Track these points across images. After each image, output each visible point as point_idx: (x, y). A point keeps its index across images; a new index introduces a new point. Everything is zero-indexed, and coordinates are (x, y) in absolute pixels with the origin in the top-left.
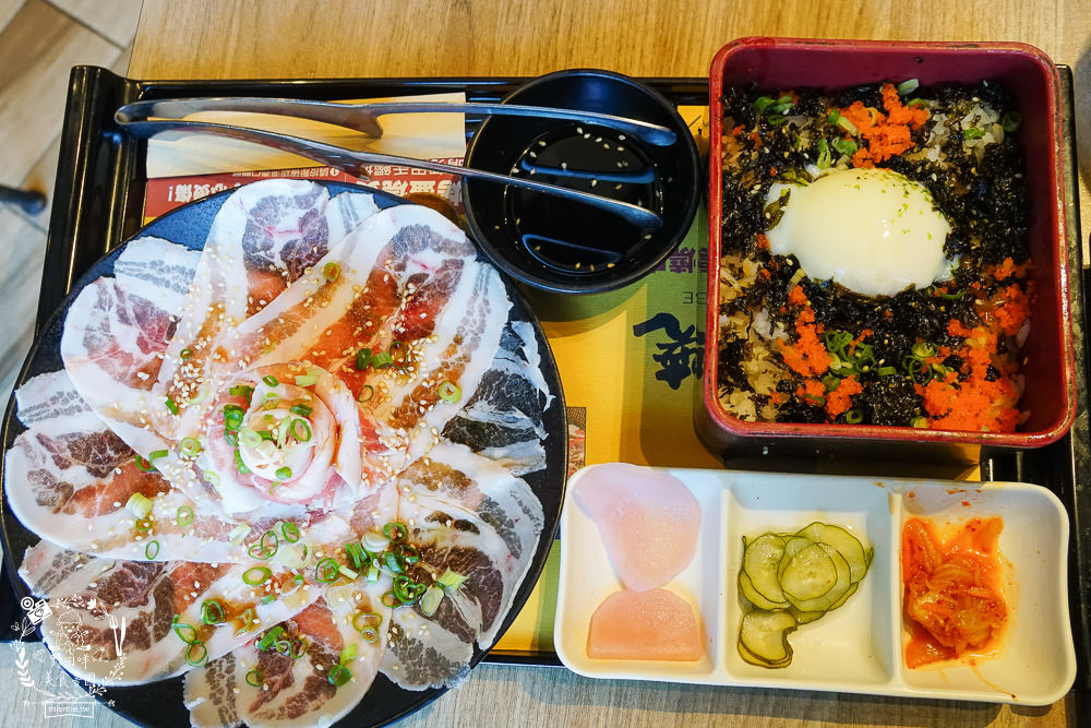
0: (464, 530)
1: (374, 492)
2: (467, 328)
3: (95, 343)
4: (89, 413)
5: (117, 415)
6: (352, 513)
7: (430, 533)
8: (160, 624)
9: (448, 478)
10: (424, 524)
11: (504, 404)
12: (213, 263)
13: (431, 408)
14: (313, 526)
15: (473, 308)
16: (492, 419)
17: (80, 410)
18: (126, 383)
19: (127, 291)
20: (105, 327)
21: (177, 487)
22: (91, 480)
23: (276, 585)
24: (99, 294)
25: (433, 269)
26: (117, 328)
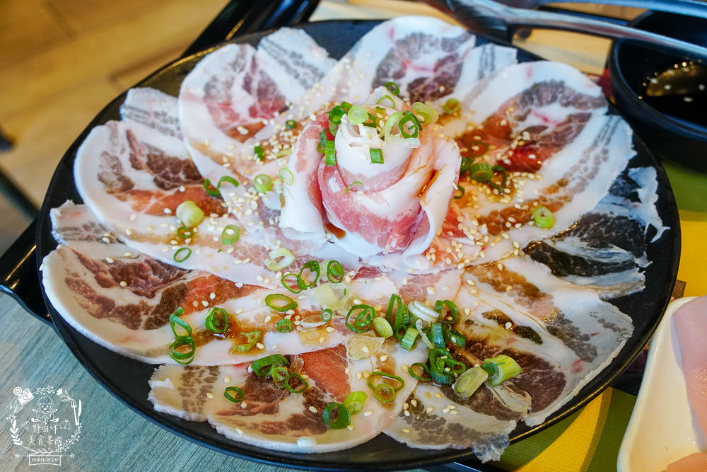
0: (524, 337)
1: (436, 272)
2: (576, 174)
3: (213, 92)
4: (179, 141)
5: (203, 149)
6: (405, 282)
7: (483, 329)
8: (156, 317)
9: (519, 286)
10: (479, 318)
11: (599, 241)
12: (345, 73)
13: (518, 226)
14: (360, 280)
15: (588, 157)
16: (582, 254)
17: (172, 134)
18: (224, 131)
19: (261, 66)
20: (229, 85)
21: (234, 212)
22: (153, 188)
23: (297, 317)
24: (238, 56)
25: (554, 122)
26: (237, 90)
